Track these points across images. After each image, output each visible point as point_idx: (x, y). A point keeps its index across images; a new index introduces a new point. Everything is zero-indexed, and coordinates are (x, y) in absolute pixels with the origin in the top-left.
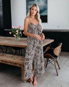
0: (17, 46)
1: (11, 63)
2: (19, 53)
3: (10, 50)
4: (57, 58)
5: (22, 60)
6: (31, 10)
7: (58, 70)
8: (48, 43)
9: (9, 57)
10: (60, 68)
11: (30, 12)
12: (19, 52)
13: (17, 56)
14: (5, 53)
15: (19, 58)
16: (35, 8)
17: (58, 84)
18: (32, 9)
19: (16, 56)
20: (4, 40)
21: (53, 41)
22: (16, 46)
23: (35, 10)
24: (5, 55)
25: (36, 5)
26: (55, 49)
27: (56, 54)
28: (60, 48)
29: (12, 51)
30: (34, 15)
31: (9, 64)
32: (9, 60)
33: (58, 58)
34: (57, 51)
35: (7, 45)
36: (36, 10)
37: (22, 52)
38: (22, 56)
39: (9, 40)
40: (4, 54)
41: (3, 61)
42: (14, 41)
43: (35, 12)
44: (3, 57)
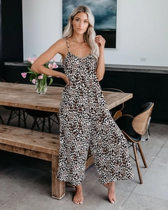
0: (43, 107)
1: (25, 150)
2: (44, 125)
3: (19, 115)
4: (140, 139)
5: (54, 143)
6: (75, 21)
7: (142, 171)
8: (118, 102)
9: (21, 135)
10: (148, 166)
11: (72, 26)
12: (44, 122)
13: (40, 134)
14: (8, 124)
15: (46, 139)
16: (83, 16)
17: (143, 205)
18: (77, 20)
19: (37, 135)
20: (6, 91)
21: (130, 96)
22: (38, 109)
23: (83, 21)
24: (11, 131)
25: (85, 10)
26: (136, 118)
27: (137, 131)
28: (148, 115)
29: (25, 120)
30: (82, 32)
31: (22, 153)
32: (21, 144)
33: (143, 140)
34: (142, 122)
35: (16, 106)
36: (85, 21)
37: (51, 121)
38: (50, 132)
39: (18, 93)
40: (7, 127)
41: (5, 145)
42: (33, 96)
43: (84, 27)
44: (5, 135)
